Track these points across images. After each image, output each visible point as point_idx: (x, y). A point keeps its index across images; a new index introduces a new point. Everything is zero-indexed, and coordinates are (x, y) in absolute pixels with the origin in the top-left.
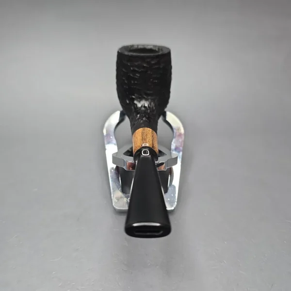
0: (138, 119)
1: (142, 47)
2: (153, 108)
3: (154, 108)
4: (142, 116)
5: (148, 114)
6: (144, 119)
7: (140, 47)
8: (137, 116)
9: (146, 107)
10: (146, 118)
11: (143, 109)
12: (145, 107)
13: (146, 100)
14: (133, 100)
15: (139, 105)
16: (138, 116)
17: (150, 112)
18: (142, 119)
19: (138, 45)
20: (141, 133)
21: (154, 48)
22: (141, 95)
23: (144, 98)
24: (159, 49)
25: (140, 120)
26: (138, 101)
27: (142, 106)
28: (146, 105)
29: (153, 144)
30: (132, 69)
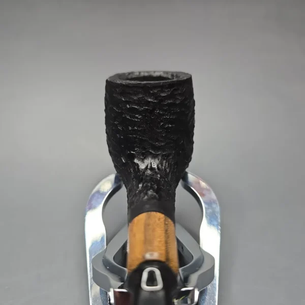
0: (140, 192)
1: (146, 74)
2: (165, 170)
3: (168, 170)
4: (147, 186)
5: (158, 182)
6: (150, 192)
7: (142, 74)
8: (138, 187)
9: (154, 169)
10: (154, 190)
11: (149, 172)
12: (152, 169)
13: (154, 157)
14: (132, 157)
15: (142, 166)
16: (140, 185)
17: (161, 177)
18: (146, 194)
19: (140, 73)
20: (142, 227)
21: (165, 76)
22: (145, 149)
23: (151, 153)
24: (172, 75)
25: (142, 195)
26: (139, 159)
27: (147, 168)
28: (155, 166)
29: (167, 252)
30: (128, 106)
